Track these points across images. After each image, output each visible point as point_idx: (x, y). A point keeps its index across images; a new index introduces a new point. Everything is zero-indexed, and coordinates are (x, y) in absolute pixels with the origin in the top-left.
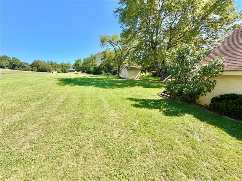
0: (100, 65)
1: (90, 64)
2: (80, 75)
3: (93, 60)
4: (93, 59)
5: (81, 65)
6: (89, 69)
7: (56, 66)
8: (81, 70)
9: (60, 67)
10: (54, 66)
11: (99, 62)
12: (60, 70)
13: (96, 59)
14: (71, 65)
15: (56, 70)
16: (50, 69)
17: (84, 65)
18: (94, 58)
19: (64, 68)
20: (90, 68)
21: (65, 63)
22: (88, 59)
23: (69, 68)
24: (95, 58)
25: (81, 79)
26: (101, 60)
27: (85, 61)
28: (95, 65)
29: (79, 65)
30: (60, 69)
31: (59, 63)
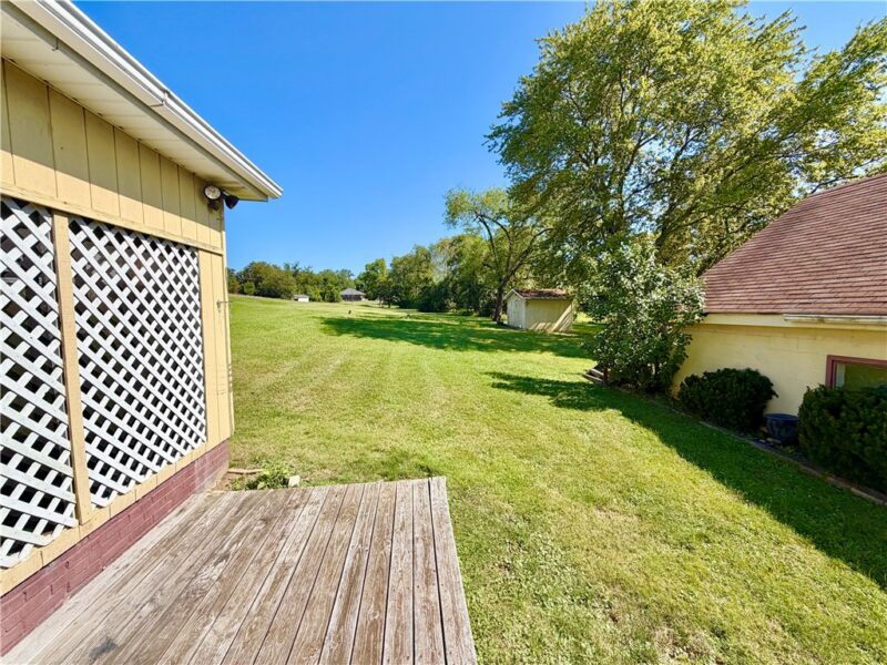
0: (442, 279)
1: (412, 276)
2: (377, 311)
3: (420, 263)
4: (422, 259)
5: (382, 278)
6: (406, 294)
7: (306, 282)
8: (382, 296)
9: (318, 284)
10: (302, 279)
11: (442, 270)
12: (316, 291)
13: (433, 261)
14: (352, 278)
15: (305, 293)
16: (290, 287)
17: (391, 280)
18: (426, 256)
19: (330, 288)
20: (410, 288)
21: (334, 270)
22: (405, 259)
23: (345, 289)
24: (428, 256)
25: (379, 322)
26: (448, 264)
27: (395, 265)
28: (426, 280)
29: (375, 278)
30: (319, 291)
31: (316, 271)
